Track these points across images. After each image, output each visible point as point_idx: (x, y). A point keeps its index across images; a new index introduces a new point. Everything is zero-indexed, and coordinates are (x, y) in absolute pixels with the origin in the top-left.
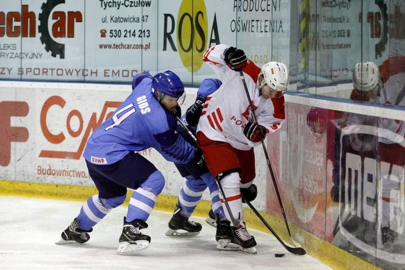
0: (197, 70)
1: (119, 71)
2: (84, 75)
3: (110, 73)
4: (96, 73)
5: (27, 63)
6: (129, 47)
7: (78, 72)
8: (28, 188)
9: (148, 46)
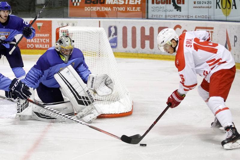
0: (228, 15)
1: (200, 16)
2: (188, 17)
3: (197, 17)
4: (192, 17)
5: (168, 13)
6: (204, 7)
7: (186, 16)
8: (169, 57)
9: (211, 7)
